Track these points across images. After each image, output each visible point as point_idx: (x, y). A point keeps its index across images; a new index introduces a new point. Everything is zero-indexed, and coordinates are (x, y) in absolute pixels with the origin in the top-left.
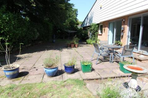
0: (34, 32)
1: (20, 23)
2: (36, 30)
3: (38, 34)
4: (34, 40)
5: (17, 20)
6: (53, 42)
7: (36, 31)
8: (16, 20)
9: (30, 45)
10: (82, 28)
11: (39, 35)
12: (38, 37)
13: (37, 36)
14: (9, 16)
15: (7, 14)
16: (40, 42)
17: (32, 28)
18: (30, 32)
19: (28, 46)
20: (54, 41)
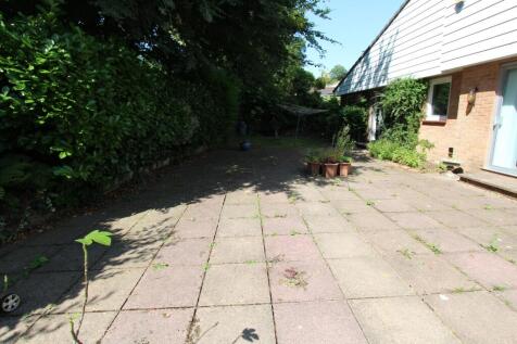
0: (181, 115)
1: (129, 81)
2: (187, 109)
3: (195, 121)
4: (182, 145)
5: (114, 64)
6: (243, 149)
7: (189, 111)
8: (108, 65)
9: (166, 162)
10: (339, 98)
11: (198, 125)
12: (194, 135)
13: (191, 132)
14: (76, 44)
15: (66, 35)
16: (200, 149)
17: (173, 99)
18: (167, 115)
19: (161, 169)
20: (248, 144)
